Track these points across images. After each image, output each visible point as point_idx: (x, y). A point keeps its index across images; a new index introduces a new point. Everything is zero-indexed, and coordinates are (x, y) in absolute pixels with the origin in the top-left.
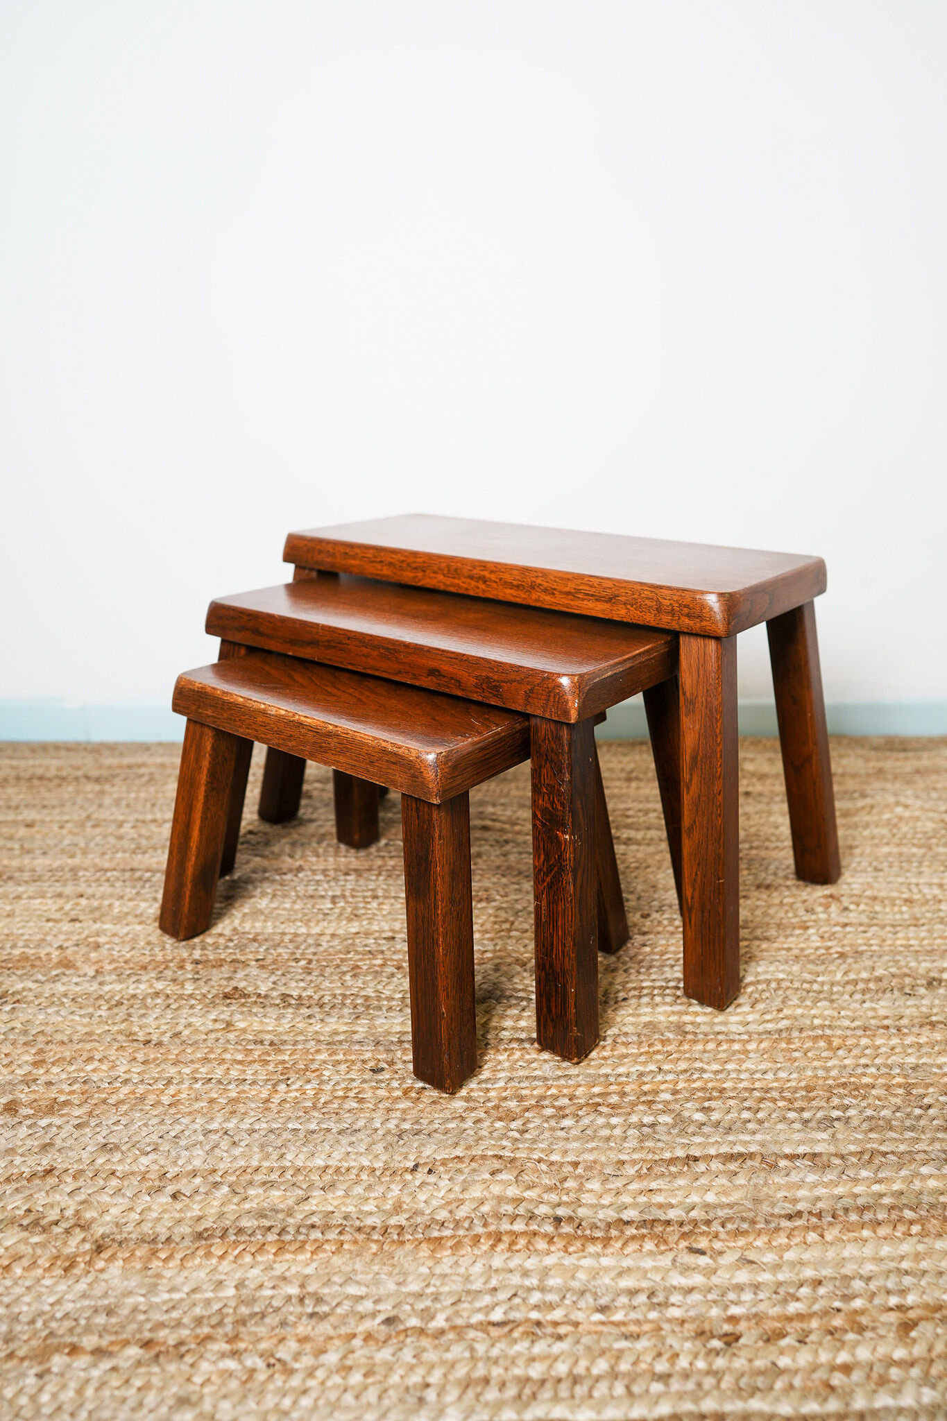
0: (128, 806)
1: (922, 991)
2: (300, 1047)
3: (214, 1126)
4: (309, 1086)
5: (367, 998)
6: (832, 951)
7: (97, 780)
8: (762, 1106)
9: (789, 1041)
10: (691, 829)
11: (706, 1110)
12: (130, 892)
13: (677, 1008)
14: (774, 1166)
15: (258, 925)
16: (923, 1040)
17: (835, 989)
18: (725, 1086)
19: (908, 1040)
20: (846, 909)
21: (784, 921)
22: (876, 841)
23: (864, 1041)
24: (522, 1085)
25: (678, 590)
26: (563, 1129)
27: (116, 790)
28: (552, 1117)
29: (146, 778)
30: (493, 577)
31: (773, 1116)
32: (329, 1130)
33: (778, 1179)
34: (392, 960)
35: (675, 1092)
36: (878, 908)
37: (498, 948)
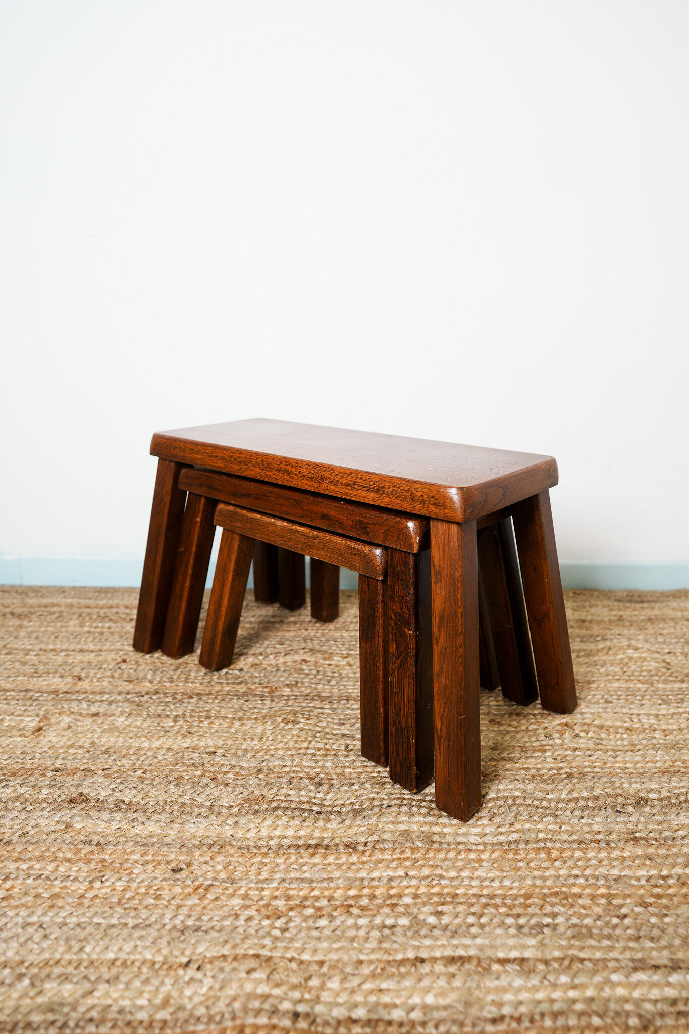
0: (37, 638)
1: (631, 809)
2: (119, 847)
3: (34, 919)
4: (118, 883)
5: (183, 805)
6: (562, 772)
7: (19, 617)
8: (486, 911)
9: (516, 852)
10: (439, 675)
11: (439, 914)
12: (20, 709)
13: (429, 819)
14: (487, 970)
15: (112, 739)
16: (626, 854)
17: (560, 806)
18: (458, 891)
19: (616, 854)
20: (577, 736)
21: (527, 745)
22: (610, 677)
23: (578, 854)
24: (293, 886)
25: (427, 484)
26: (317, 928)
27: (31, 625)
28: (312, 916)
29: (56, 615)
30: (294, 470)
31: (494, 922)
32: (126, 925)
33: (490, 983)
34: (210, 771)
35: (416, 896)
36: (603, 735)
37: (295, 764)
